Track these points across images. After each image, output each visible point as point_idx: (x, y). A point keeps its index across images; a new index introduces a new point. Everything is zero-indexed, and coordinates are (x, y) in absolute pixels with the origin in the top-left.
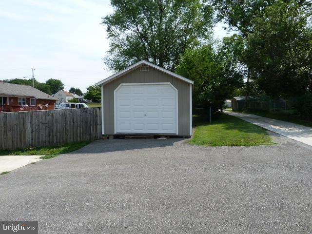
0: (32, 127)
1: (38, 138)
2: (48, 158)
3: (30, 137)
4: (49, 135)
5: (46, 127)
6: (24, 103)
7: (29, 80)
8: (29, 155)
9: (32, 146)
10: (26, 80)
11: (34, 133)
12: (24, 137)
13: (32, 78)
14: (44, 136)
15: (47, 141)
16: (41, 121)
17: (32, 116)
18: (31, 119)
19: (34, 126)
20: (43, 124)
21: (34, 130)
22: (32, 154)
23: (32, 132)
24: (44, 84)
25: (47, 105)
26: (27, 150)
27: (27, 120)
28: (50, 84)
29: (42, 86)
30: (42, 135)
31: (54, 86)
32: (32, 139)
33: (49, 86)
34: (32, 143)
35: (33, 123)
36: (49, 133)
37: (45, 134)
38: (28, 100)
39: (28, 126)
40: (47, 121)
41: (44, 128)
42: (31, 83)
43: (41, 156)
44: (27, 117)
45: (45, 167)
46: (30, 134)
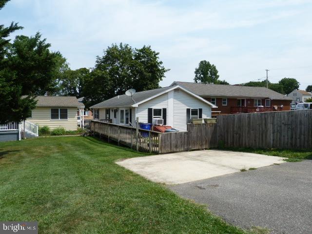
0: (273, 128)
1: (280, 139)
2: (292, 161)
3: (272, 138)
4: (292, 138)
5: (288, 128)
6: (259, 105)
7: (263, 82)
8: (271, 155)
9: (273, 147)
10: (259, 82)
11: (275, 134)
12: (266, 137)
13: (265, 79)
14: (286, 138)
15: (289, 143)
16: (283, 122)
17: (274, 117)
18: (273, 119)
19: (276, 127)
20: (285, 125)
21: (276, 131)
22: (274, 155)
23: (273, 133)
24: (277, 84)
25: (282, 106)
26: (268, 150)
27: (269, 120)
28: (283, 84)
29: (275, 86)
30: (284, 136)
31: (288, 85)
32: (273, 140)
33: (282, 86)
34: (273, 144)
35: (275, 123)
36: (292, 135)
37: (288, 136)
38: (263, 101)
39: (270, 126)
40: (289, 123)
41: (286, 129)
42: (264, 84)
43: (284, 158)
44: (269, 118)
45: (291, 171)
46: (272, 134)
